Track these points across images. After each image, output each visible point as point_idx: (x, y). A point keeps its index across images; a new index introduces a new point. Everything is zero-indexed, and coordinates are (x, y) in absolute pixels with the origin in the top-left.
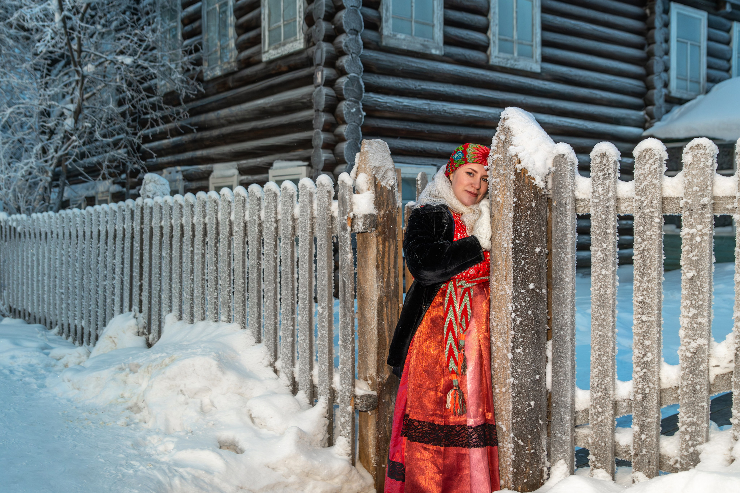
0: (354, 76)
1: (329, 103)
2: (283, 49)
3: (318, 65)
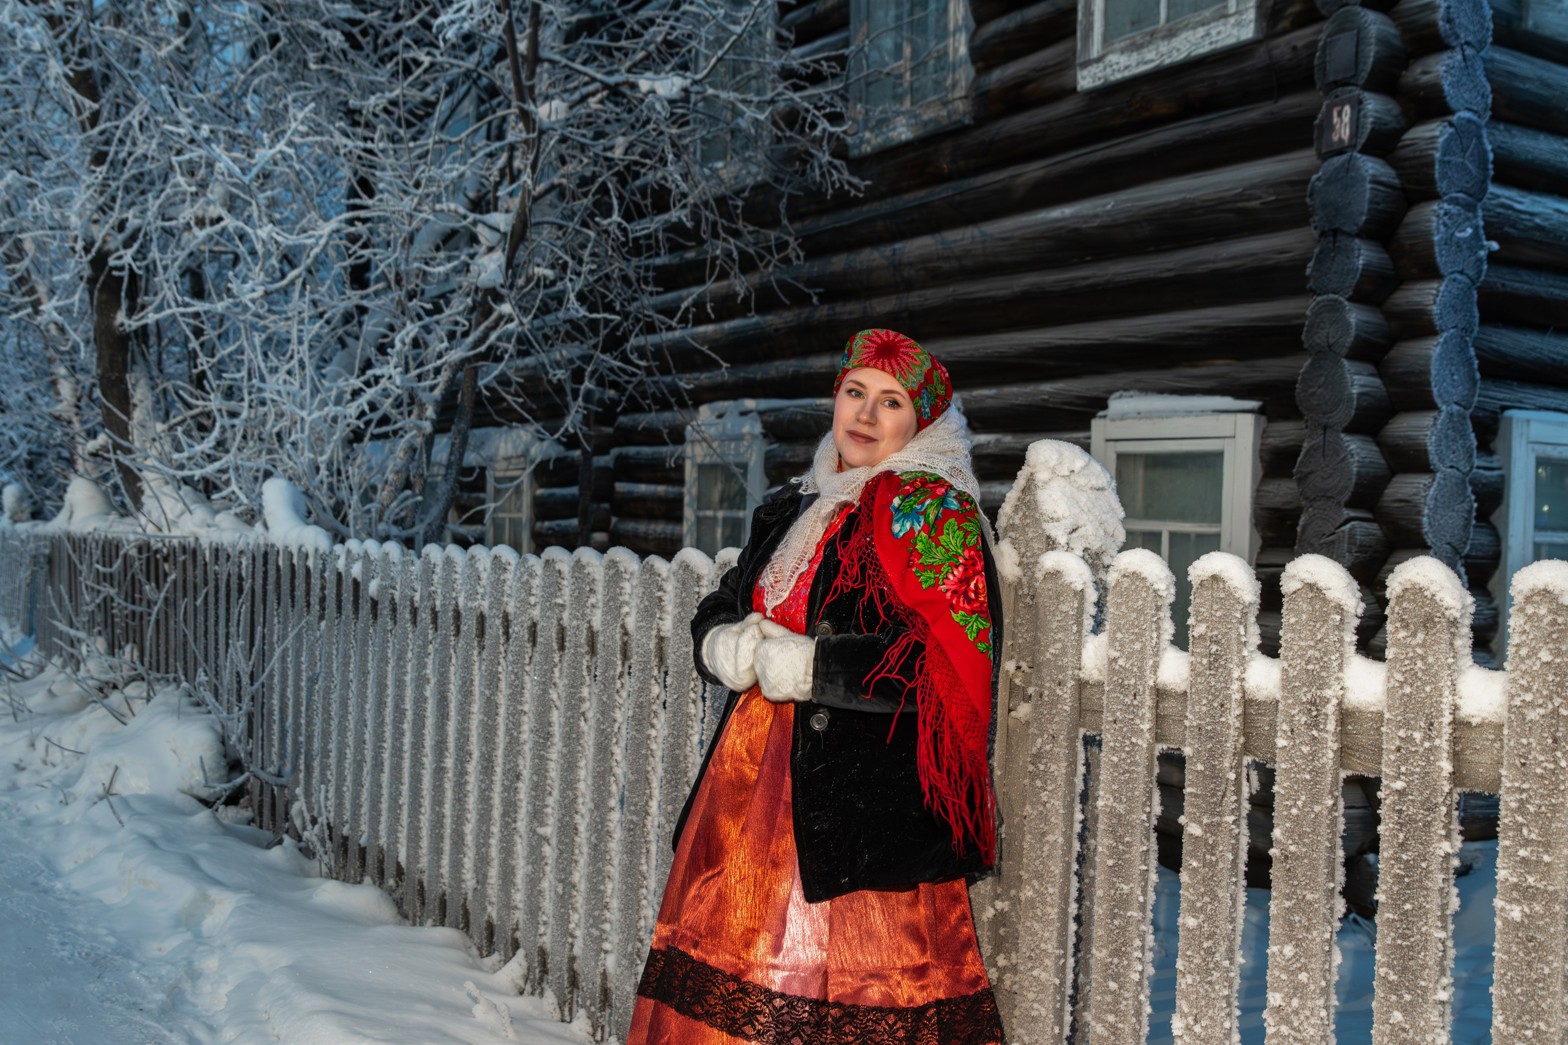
0: (1469, 121)
1: (1381, 207)
2: (1164, 47)
3: (1337, 84)
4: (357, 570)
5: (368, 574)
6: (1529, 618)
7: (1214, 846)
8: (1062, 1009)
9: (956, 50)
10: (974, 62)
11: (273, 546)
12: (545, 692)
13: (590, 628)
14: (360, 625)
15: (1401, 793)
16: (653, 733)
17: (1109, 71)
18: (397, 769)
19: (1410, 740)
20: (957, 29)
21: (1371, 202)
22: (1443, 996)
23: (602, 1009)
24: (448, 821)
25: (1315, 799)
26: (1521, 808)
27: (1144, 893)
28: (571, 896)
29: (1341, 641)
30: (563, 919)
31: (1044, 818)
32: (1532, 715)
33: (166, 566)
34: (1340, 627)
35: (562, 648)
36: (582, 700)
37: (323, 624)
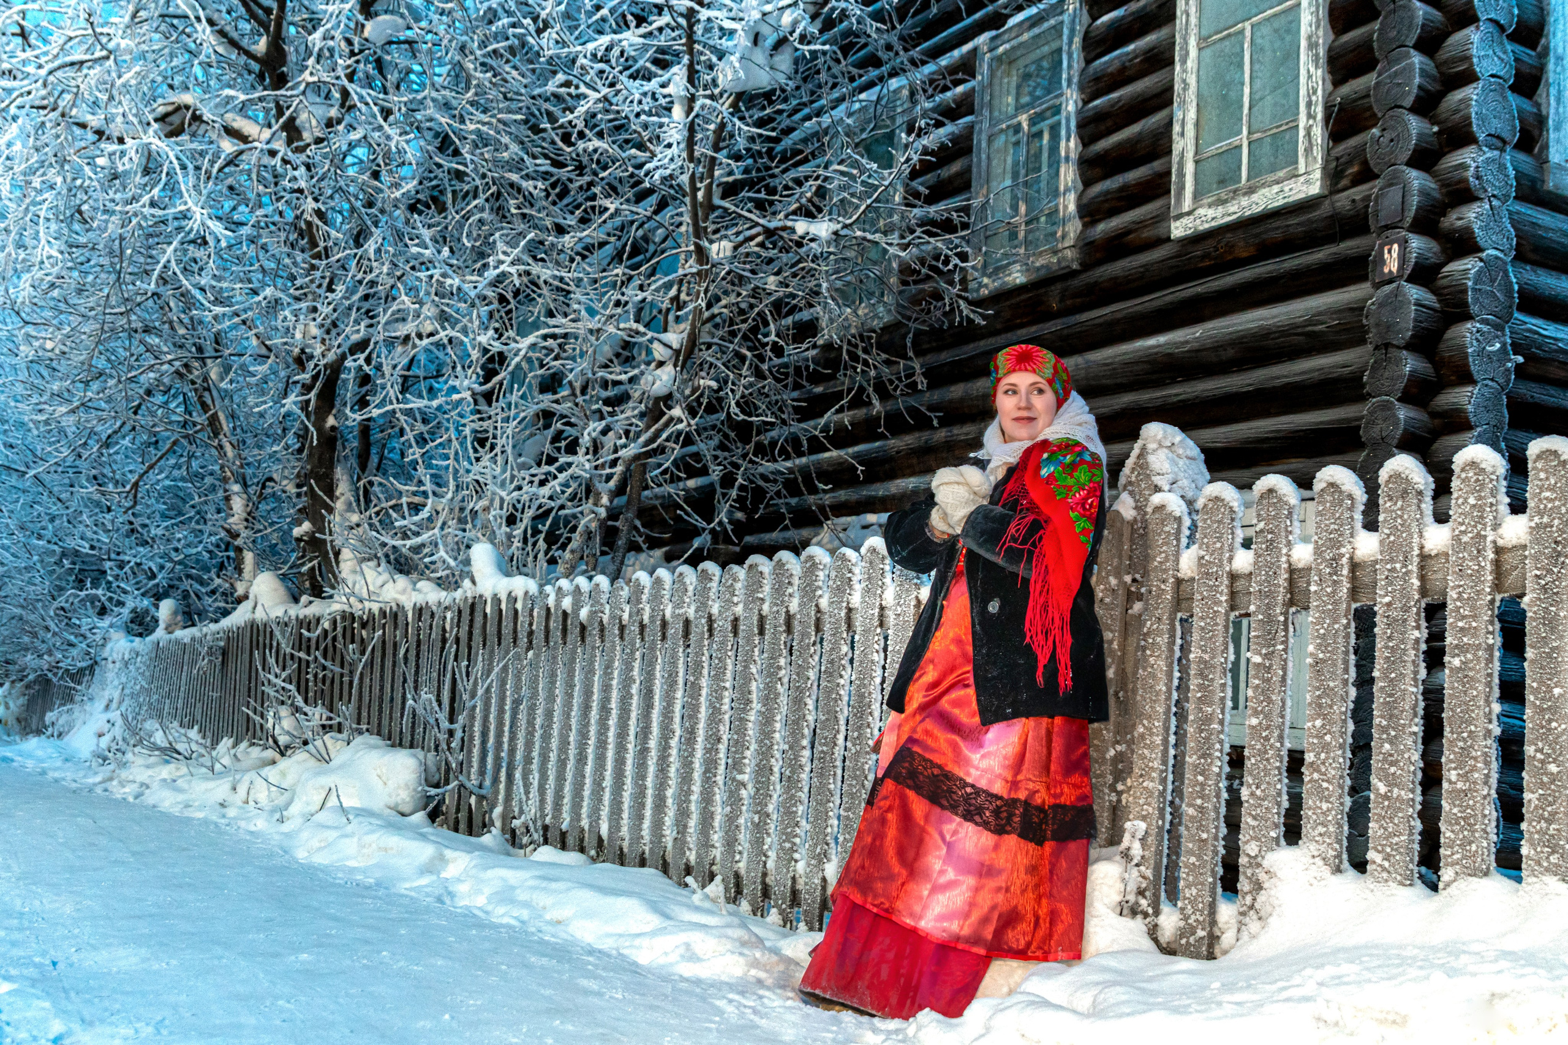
0: (1497, 258)
1: (1424, 325)
2: (1244, 201)
3: (1387, 227)
4: (567, 603)
5: (577, 605)
6: (1463, 481)
7: (1270, 667)
8: (1164, 809)
9: (1066, 207)
10: (1081, 218)
11: (481, 596)
12: (746, 667)
13: (788, 612)
14: (569, 646)
15: (1389, 604)
16: (842, 681)
17: (1198, 221)
18: (601, 758)
19: (1393, 570)
20: (1067, 190)
21: (1415, 320)
22: (1415, 729)
23: (791, 906)
24: (650, 792)
25: (1335, 621)
26: (1459, 599)
27: (1223, 713)
28: (766, 824)
29: (1352, 518)
30: (758, 843)
31: (1153, 676)
32: (1465, 539)
33: (364, 633)
34: (1351, 509)
35: (762, 632)
36: (780, 668)
37: (530, 654)
